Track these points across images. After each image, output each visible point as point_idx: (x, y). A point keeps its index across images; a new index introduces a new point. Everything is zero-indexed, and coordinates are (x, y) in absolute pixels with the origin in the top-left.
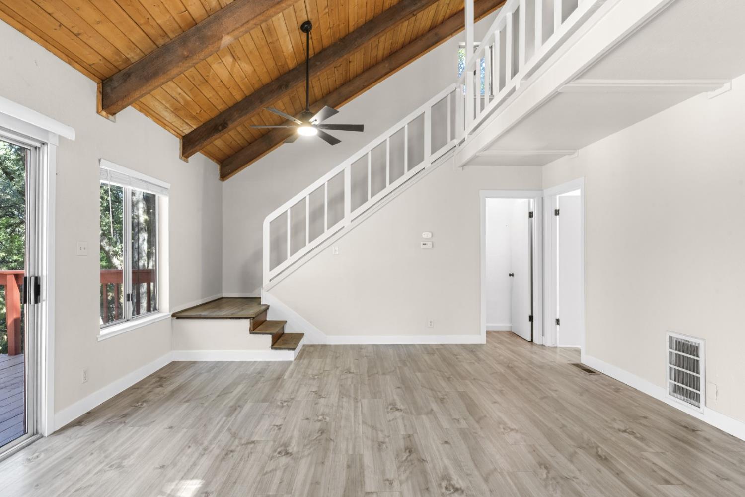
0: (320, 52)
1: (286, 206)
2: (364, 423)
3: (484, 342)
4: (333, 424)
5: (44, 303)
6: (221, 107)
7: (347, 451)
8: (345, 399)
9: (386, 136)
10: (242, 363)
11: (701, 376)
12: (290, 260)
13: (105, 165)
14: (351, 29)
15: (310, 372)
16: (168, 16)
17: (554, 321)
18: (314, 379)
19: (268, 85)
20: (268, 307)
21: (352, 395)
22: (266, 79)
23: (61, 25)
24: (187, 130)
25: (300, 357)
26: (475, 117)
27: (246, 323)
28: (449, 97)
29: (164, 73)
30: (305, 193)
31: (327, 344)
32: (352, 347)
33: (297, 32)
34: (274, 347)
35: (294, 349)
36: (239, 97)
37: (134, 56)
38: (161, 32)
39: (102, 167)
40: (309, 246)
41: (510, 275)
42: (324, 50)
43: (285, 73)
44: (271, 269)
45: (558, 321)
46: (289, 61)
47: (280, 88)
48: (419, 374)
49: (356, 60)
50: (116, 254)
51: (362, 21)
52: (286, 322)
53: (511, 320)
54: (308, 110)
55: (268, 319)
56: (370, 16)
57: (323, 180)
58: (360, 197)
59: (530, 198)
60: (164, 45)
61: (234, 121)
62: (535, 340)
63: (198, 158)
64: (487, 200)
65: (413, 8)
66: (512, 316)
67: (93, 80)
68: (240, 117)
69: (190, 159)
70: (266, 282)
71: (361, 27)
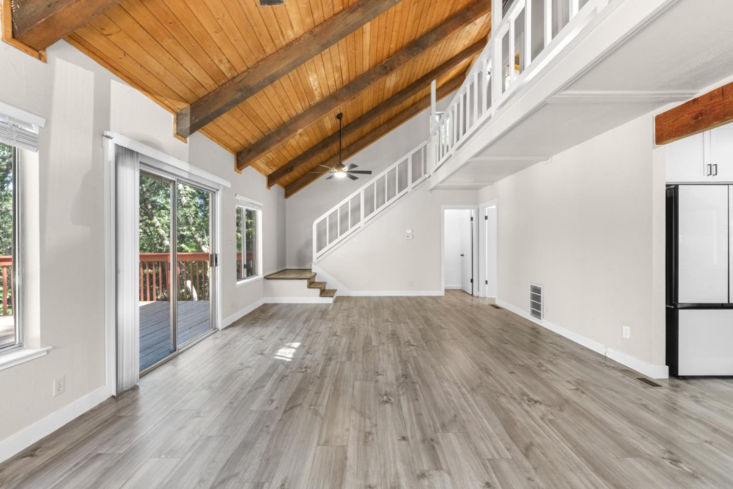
0: (346, 126)
1: (326, 215)
2: (372, 326)
3: (443, 295)
4: (357, 327)
5: (219, 267)
6: (290, 159)
7: (364, 335)
8: (362, 318)
9: (385, 173)
10: (303, 304)
11: (542, 304)
12: (329, 246)
13: (238, 197)
14: (364, 112)
15: (342, 307)
16: (273, 123)
17: (484, 282)
18: (345, 310)
19: (316, 145)
20: (315, 275)
21: (366, 316)
22: (315, 142)
23: (227, 133)
24: (270, 172)
25: (335, 301)
26: (439, 160)
27: (305, 282)
28: (423, 149)
29: (268, 149)
30: (337, 207)
31: (351, 295)
32: (366, 297)
33: (335, 119)
34: (322, 295)
35: (332, 297)
36: (300, 153)
37: (253, 141)
38: (268, 130)
39: (237, 198)
40: (340, 238)
41: (462, 255)
42: (349, 124)
43: (326, 138)
44: (317, 252)
45: (486, 282)
46: (328, 133)
47: (323, 147)
48: (402, 309)
49: (367, 128)
50: (204, 243)
51: (370, 108)
52: (326, 283)
53: (462, 284)
54: (340, 163)
55: (316, 281)
56: (375, 105)
57: (348, 199)
58: (370, 210)
59: (471, 209)
60: (268, 135)
61: (298, 166)
62: (474, 294)
63: (276, 187)
64: (445, 210)
65: (401, 99)
66: (463, 281)
67: (233, 154)
68: (301, 164)
69: (271, 188)
70: (314, 259)
71: (370, 111)
